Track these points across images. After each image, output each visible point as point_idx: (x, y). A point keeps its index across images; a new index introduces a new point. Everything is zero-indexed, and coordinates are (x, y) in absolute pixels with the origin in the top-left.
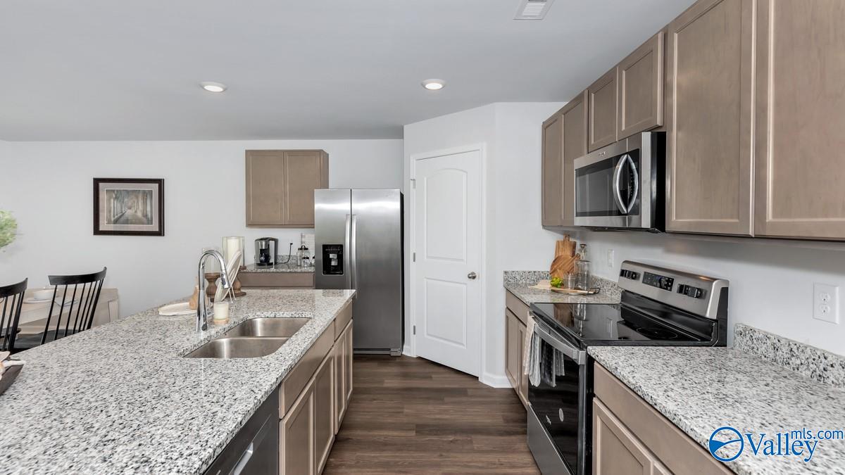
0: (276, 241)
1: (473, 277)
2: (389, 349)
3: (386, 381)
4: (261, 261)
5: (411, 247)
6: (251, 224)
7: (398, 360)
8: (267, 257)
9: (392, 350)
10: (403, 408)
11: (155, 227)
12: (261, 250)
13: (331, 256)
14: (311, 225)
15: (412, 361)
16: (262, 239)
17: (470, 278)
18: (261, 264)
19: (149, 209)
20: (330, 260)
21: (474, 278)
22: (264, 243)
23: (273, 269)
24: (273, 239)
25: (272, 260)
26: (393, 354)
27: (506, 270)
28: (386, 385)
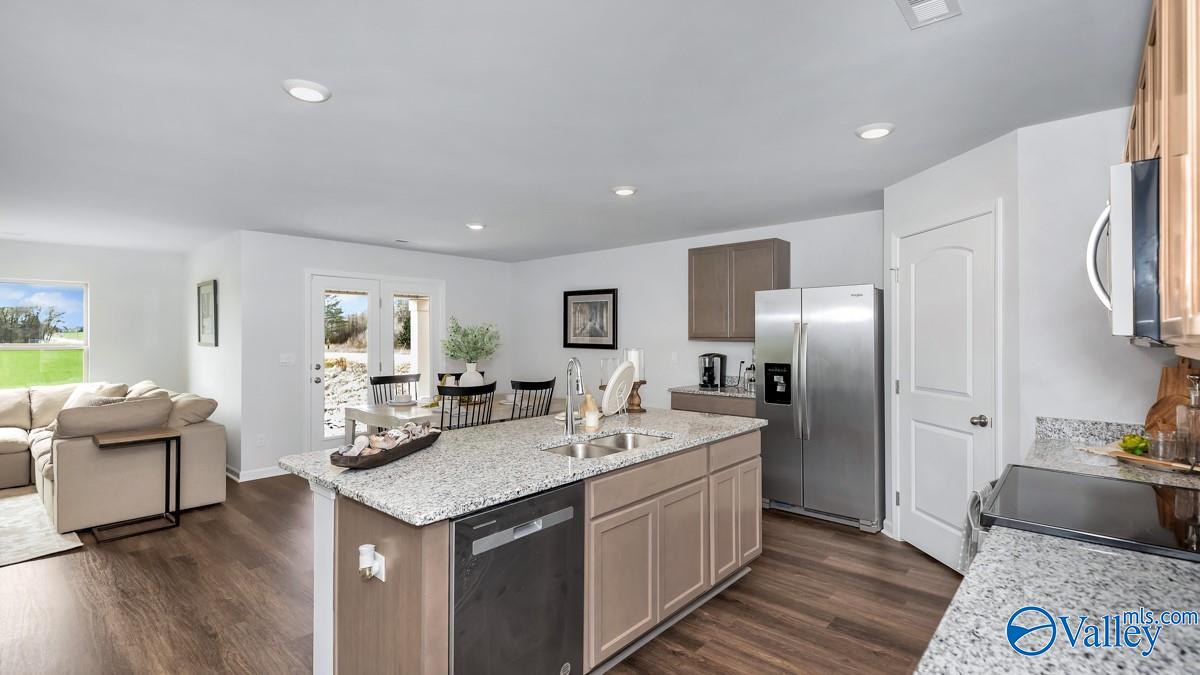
0: (723, 359)
1: (982, 423)
2: (857, 520)
3: (831, 558)
4: (704, 381)
5: (894, 371)
6: (694, 336)
7: (867, 538)
8: (711, 378)
9: (861, 522)
10: (832, 594)
11: (609, 341)
12: (706, 368)
13: (776, 378)
14: (751, 338)
15: (894, 545)
16: (705, 355)
17: (973, 423)
18: (704, 386)
19: (605, 321)
20: (776, 384)
21: (984, 424)
22: (707, 360)
23: (719, 392)
24: (718, 356)
25: (717, 381)
26: (862, 528)
27: (1040, 416)
28: (826, 562)
